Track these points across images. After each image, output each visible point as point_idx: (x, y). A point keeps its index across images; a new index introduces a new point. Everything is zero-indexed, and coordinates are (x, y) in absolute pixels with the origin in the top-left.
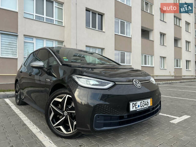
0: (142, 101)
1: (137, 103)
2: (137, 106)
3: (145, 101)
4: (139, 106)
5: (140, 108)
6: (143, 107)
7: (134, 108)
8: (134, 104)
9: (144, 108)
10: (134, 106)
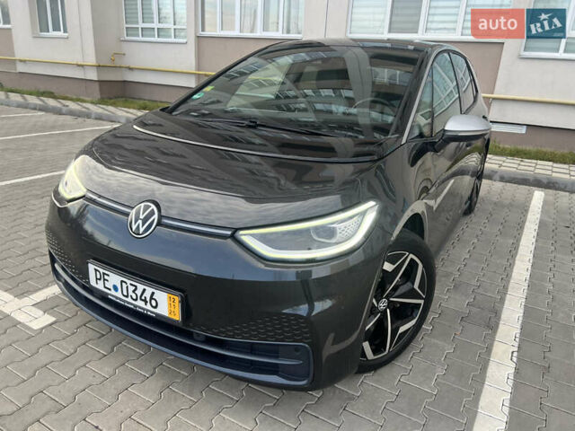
0: (129, 282)
3: (141, 287)
5: (119, 294)
7: (101, 283)
9: (135, 306)
10: (98, 277)
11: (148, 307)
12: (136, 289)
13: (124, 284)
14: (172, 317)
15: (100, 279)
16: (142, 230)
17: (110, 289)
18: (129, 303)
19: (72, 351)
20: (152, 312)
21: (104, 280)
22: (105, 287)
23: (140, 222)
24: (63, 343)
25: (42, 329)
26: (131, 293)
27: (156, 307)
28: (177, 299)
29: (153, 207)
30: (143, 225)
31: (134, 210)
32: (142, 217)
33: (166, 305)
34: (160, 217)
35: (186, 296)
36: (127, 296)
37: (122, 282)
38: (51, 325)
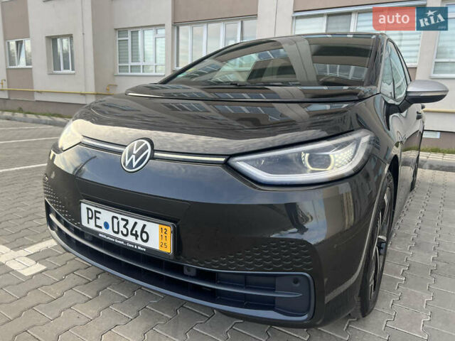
1: (100, 213)
2: (100, 223)
4: (106, 225)
5: (109, 232)
6: (120, 236)
7: (92, 222)
8: (90, 211)
9: (126, 242)
10: (90, 216)
11: (139, 241)
12: (127, 223)
13: (115, 220)
14: (164, 250)
15: (91, 218)
16: (135, 164)
17: (101, 227)
18: (119, 239)
19: (60, 295)
20: (142, 247)
21: (96, 218)
22: (96, 226)
23: (133, 157)
24: (51, 288)
25: (33, 275)
26: (122, 228)
27: (146, 241)
28: (169, 229)
29: (146, 142)
30: (136, 160)
31: (127, 148)
32: (135, 152)
33: (157, 237)
34: (153, 150)
35: (178, 226)
36: (117, 233)
37: (113, 217)
38: (41, 272)
